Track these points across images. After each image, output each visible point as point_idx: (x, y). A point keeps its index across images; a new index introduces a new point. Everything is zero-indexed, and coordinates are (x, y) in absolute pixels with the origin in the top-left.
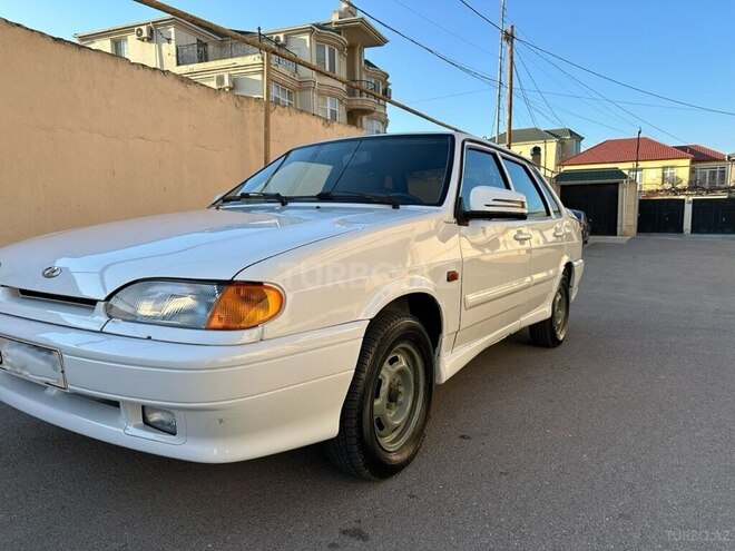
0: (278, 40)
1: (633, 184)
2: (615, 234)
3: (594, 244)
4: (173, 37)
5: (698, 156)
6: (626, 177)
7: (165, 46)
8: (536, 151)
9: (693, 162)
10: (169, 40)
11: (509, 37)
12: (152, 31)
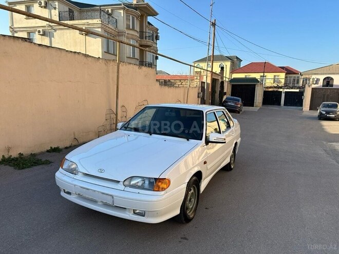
0: (108, 11)
1: (262, 85)
2: (253, 106)
3: (244, 111)
4: (57, 7)
5: (289, 71)
6: (259, 82)
7: (53, 11)
8: (222, 68)
9: (286, 74)
10: (55, 8)
11: (214, 25)
12: (46, 3)
